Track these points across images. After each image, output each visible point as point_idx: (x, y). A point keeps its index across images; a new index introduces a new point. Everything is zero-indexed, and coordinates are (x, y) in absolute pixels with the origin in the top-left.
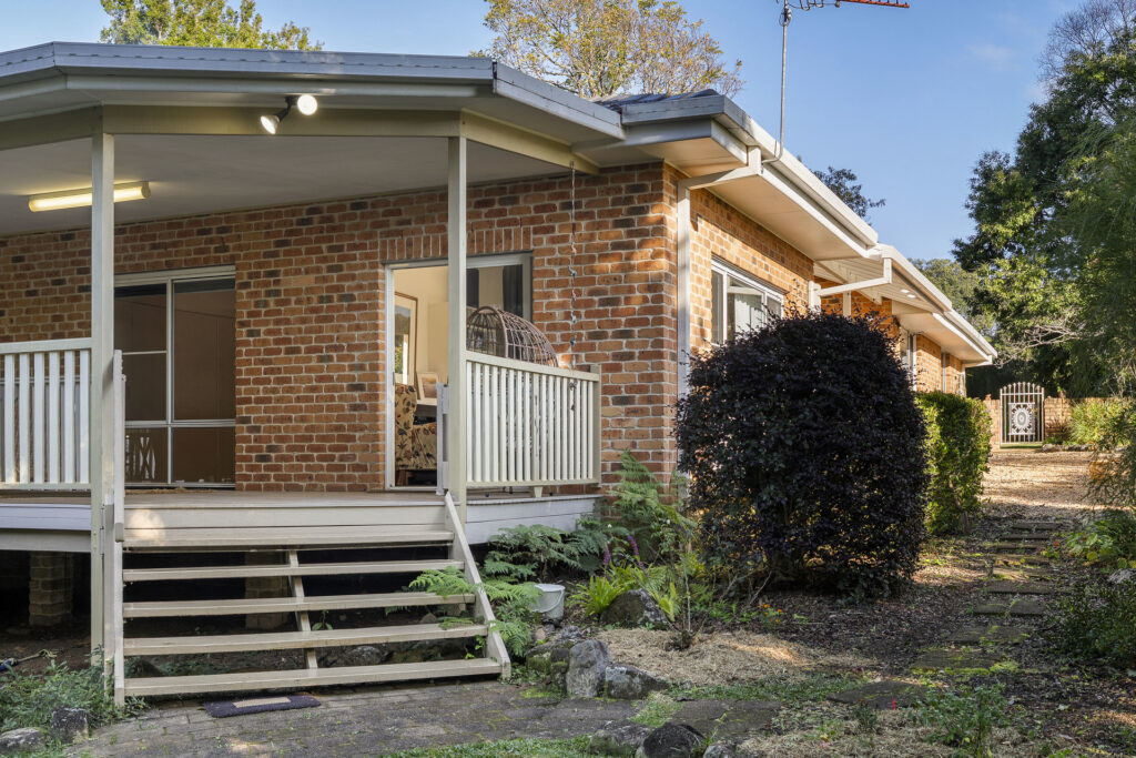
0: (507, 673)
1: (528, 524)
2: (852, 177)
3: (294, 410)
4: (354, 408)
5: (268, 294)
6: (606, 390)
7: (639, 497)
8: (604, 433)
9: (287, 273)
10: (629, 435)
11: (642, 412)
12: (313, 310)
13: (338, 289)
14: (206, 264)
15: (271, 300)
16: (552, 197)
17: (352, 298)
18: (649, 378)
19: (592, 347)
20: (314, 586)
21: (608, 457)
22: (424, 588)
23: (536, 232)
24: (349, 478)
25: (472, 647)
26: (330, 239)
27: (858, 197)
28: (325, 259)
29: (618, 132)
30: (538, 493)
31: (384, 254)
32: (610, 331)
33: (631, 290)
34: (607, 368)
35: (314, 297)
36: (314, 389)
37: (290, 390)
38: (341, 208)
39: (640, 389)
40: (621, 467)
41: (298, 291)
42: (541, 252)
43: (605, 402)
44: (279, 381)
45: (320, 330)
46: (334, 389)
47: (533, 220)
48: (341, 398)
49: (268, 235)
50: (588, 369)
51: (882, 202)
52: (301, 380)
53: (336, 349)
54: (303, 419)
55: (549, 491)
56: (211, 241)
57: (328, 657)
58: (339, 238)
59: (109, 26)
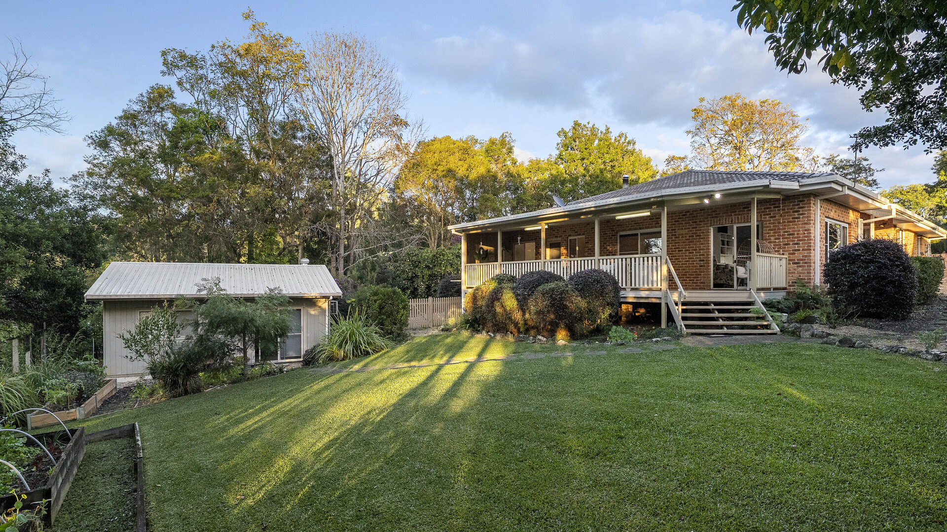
0: (779, 333)
1: (771, 298)
2: (866, 160)
3: (681, 267)
4: (701, 266)
5: (672, 235)
6: (789, 260)
7: (804, 291)
8: (789, 273)
9: (678, 229)
10: (798, 273)
11: (803, 266)
12: (687, 240)
13: (695, 233)
14: (652, 227)
15: (673, 237)
16: (770, 205)
17: (700, 236)
18: (806, 256)
19: (785, 248)
20: (720, 311)
21: (791, 279)
22: (750, 312)
23: (764, 215)
24: (699, 286)
25: (767, 327)
26: (693, 220)
27: (869, 168)
28: (691, 225)
29: (798, 188)
30: (772, 289)
31: (711, 223)
32: (791, 243)
33: (799, 231)
34: (789, 254)
35: (688, 236)
36: (687, 261)
37: (680, 261)
38: (696, 211)
39: (802, 260)
40: (796, 282)
41: (682, 234)
42: (767, 221)
43: (789, 264)
44: (676, 259)
45: (690, 245)
46: (694, 261)
47: (763, 212)
48: (696, 264)
49: (672, 219)
50: (783, 254)
51: (883, 170)
52: (683, 259)
53: (695, 250)
54: (684, 270)
55: (775, 289)
56: (654, 221)
57: (728, 327)
58: (696, 219)
59: (559, 142)
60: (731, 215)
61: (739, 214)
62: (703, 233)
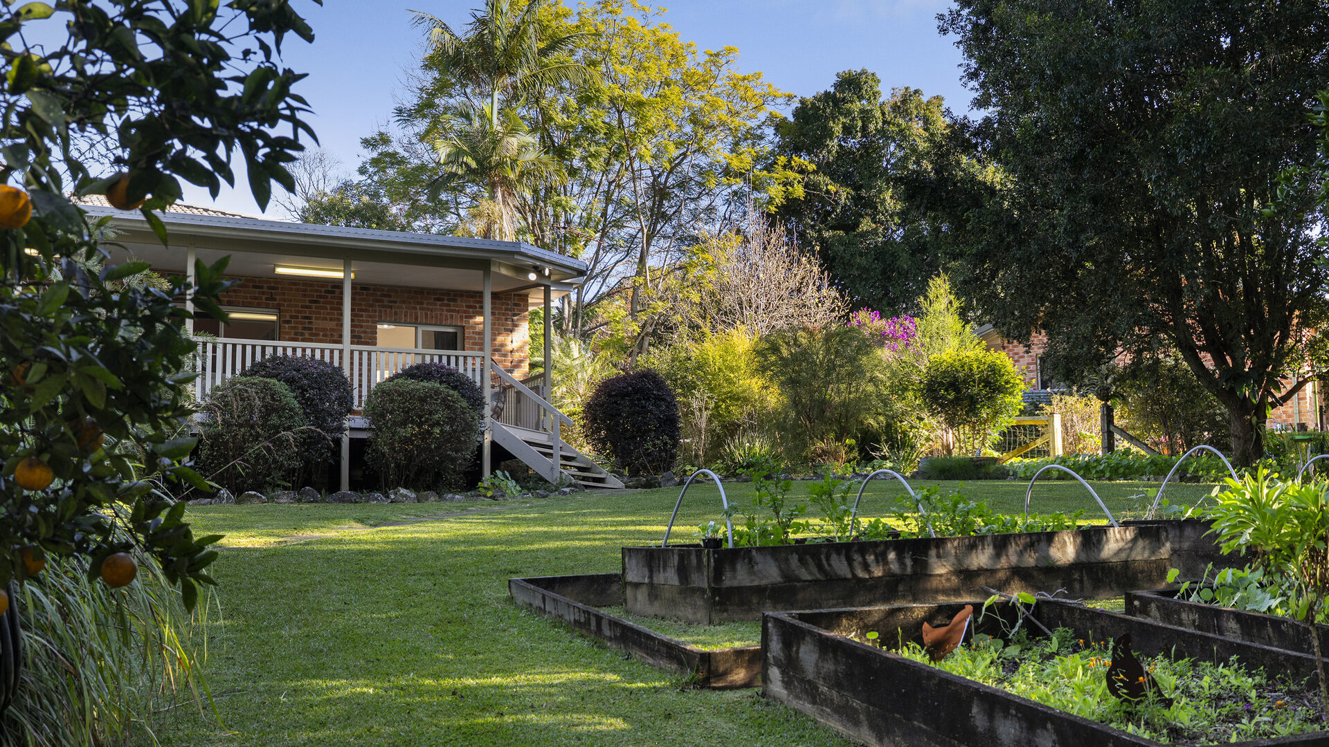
5: (304, 328)
9: (317, 319)
31: (380, 317)
41: (324, 330)
42: (468, 327)
49: (304, 296)
60: (416, 308)
61: (428, 309)
62: (365, 332)
